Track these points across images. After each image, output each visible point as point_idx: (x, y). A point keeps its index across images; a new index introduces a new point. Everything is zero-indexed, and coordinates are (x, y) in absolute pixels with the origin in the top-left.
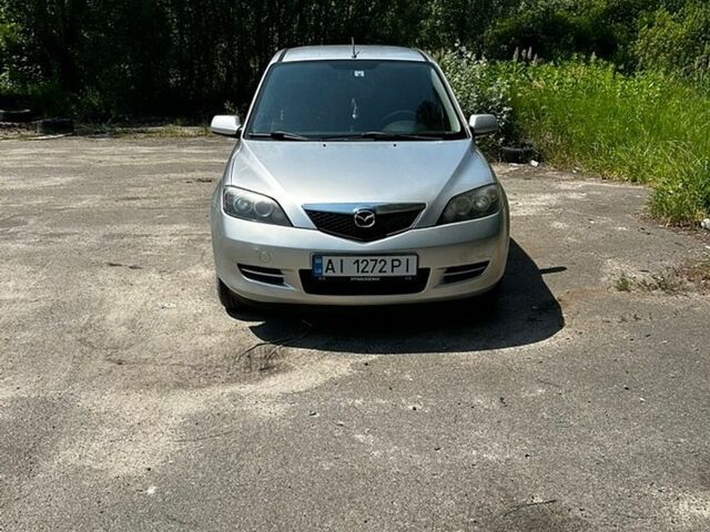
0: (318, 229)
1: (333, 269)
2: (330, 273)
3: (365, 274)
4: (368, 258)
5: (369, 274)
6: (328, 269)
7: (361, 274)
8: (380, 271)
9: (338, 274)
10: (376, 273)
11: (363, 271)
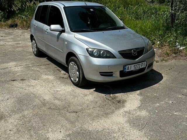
0: (124, 58)
1: (129, 69)
2: (128, 70)
3: (136, 69)
4: (137, 64)
5: (137, 69)
6: (128, 69)
7: (135, 69)
8: (139, 67)
9: (130, 70)
10: (138, 68)
11: (135, 68)
